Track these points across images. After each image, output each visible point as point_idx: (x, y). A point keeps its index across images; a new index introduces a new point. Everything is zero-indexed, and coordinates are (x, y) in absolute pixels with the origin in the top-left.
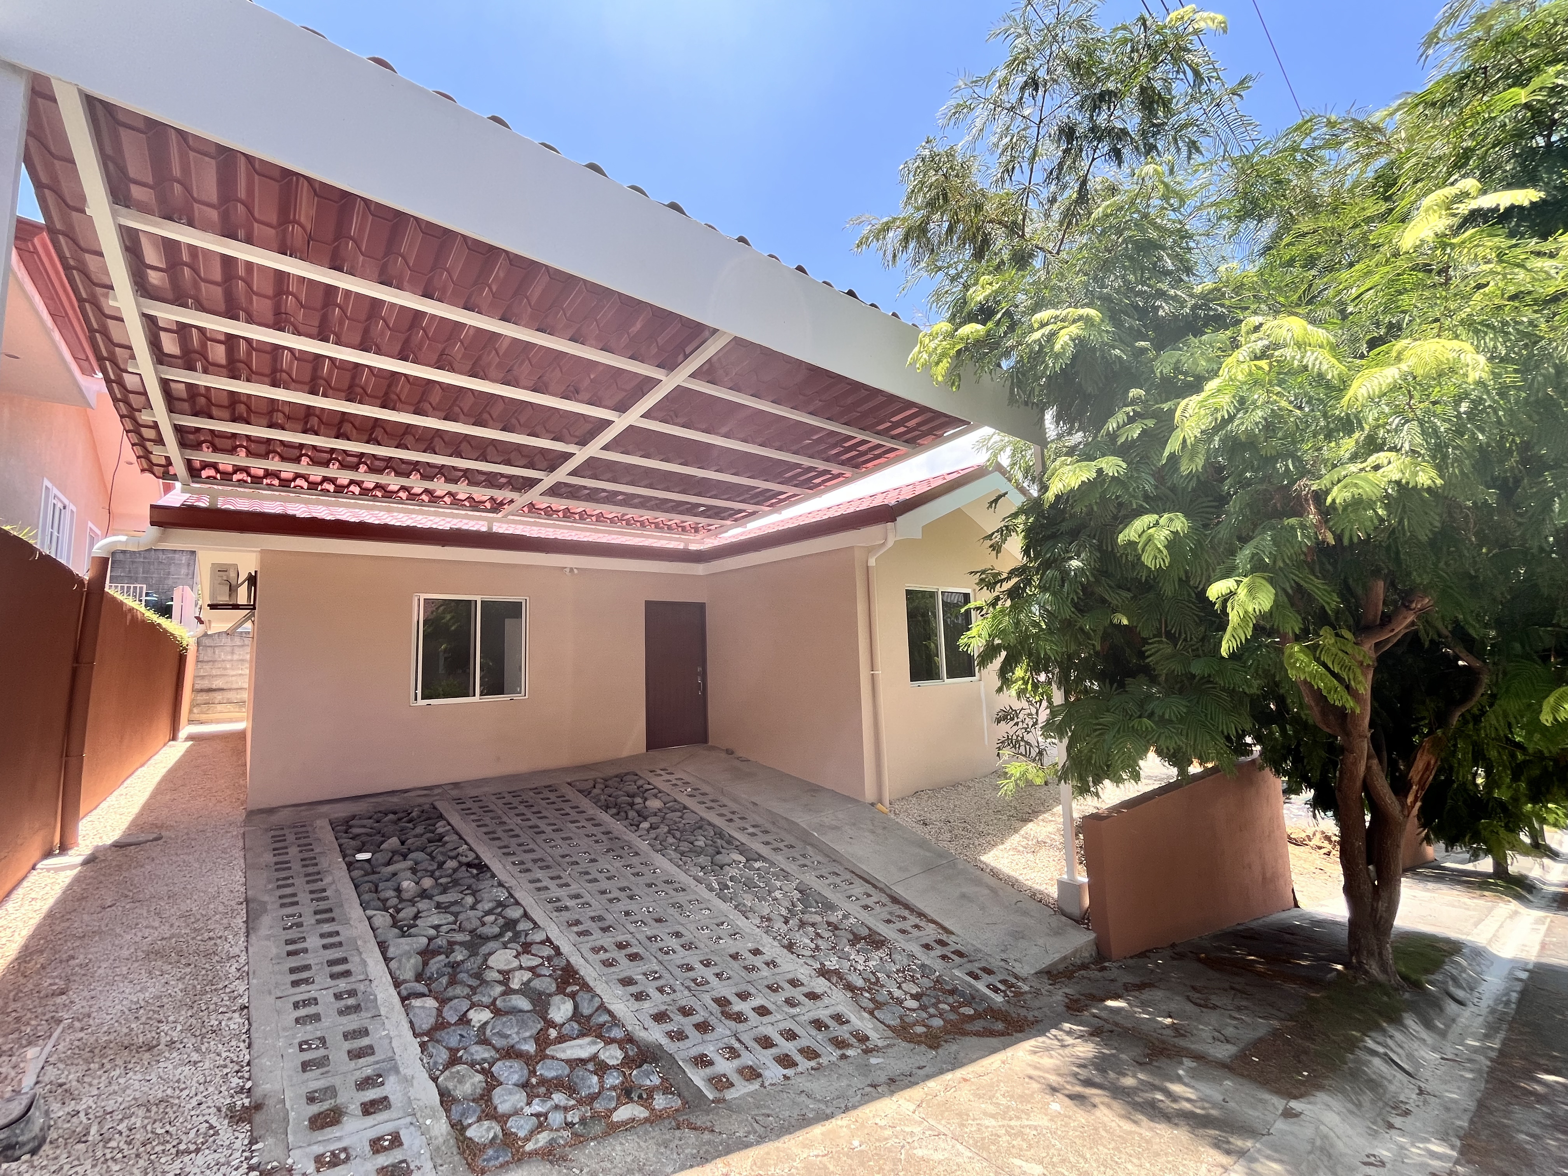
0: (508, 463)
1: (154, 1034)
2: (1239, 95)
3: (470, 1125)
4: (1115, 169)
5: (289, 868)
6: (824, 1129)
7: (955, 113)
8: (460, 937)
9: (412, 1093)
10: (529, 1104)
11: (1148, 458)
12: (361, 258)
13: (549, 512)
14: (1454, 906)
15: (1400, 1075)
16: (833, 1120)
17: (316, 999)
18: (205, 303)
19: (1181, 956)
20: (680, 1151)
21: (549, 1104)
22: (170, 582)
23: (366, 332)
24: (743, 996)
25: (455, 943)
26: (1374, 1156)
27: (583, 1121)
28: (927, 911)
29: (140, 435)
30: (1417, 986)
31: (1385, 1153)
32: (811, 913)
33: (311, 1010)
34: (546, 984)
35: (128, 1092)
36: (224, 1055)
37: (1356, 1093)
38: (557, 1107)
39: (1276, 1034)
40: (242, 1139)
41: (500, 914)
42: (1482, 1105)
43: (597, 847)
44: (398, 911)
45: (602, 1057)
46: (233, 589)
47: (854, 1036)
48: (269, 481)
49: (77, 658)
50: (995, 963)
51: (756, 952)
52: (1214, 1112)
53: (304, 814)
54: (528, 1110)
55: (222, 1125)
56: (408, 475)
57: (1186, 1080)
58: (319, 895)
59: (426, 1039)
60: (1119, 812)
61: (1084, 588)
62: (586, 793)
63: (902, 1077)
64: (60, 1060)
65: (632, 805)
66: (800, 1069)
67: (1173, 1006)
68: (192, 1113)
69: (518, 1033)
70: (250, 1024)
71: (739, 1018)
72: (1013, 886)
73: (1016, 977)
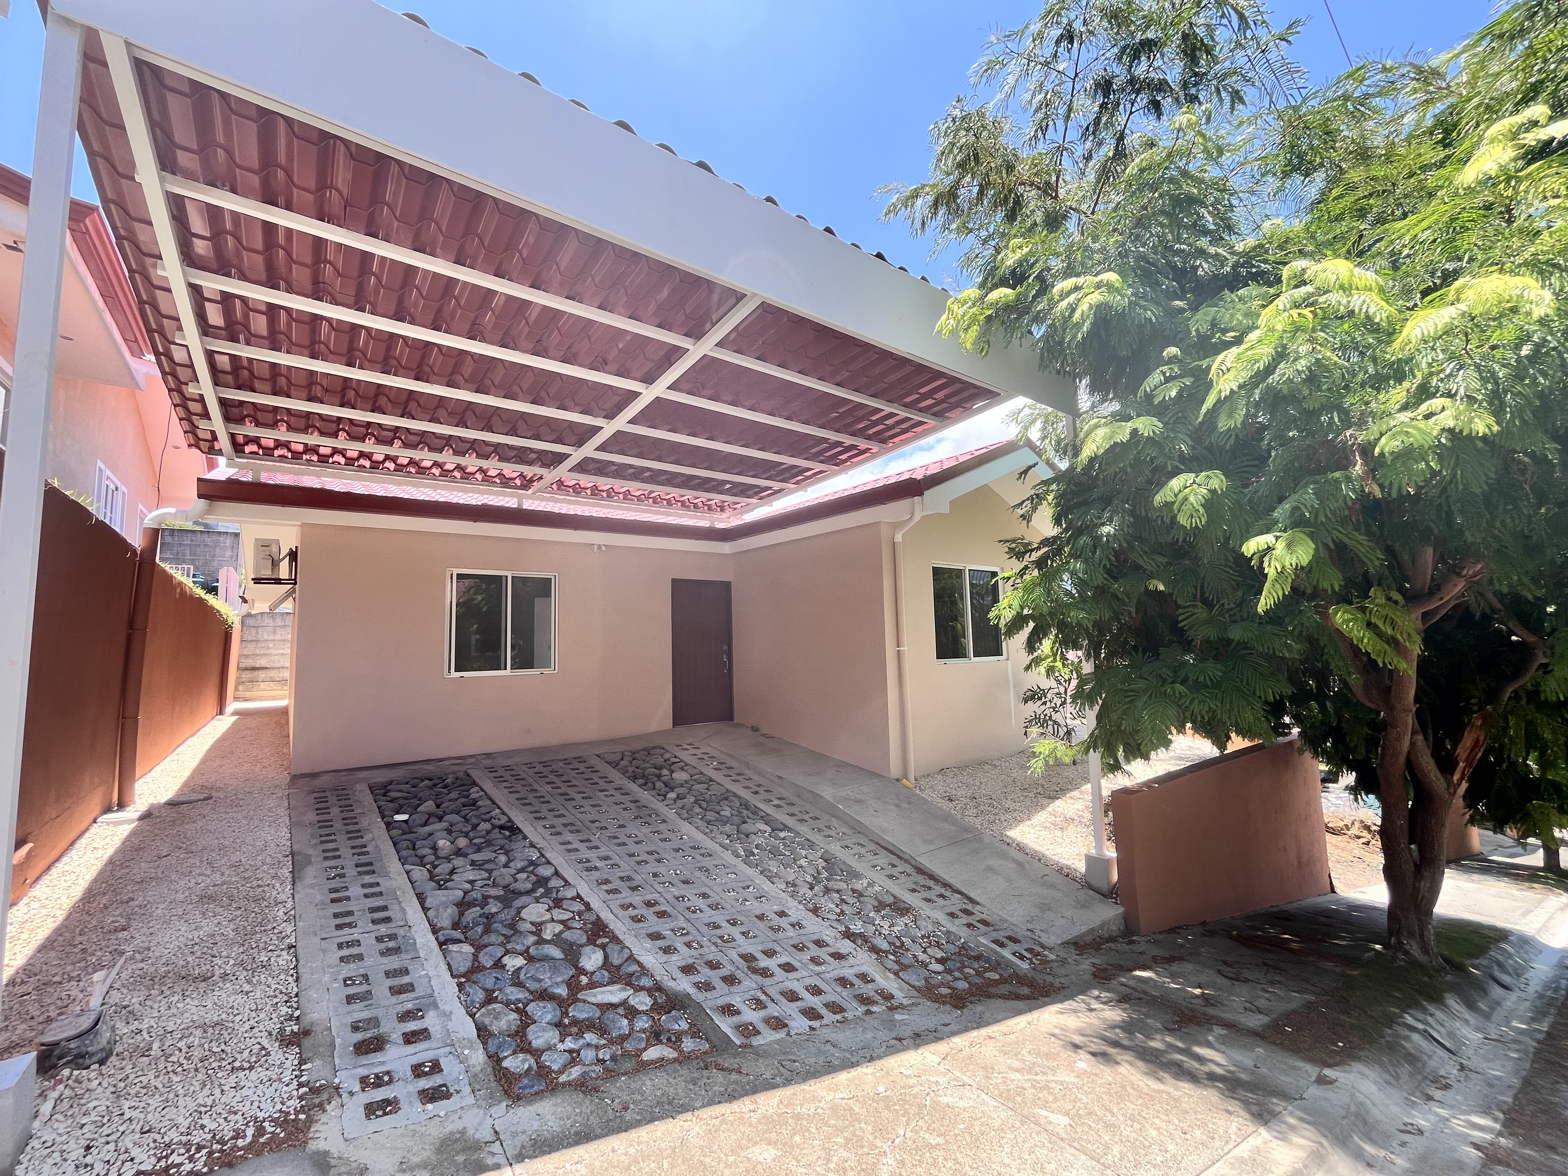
0: (537, 437)
1: (208, 967)
2: (1287, 41)
3: (506, 1057)
4: (1154, 123)
5: (332, 826)
6: (849, 1075)
7: (986, 70)
8: (494, 892)
9: (450, 1026)
10: (562, 1041)
11: (1186, 418)
12: (396, 224)
13: (577, 490)
14: (1501, 897)
15: (1440, 1052)
16: (859, 1068)
17: (358, 941)
18: (247, 272)
19: (1212, 933)
20: (708, 1088)
21: (581, 1042)
22: (215, 564)
23: (400, 301)
24: (770, 954)
25: (490, 897)
26: (1412, 1124)
27: (614, 1058)
28: (952, 881)
29: (186, 408)
30: (1459, 969)
31: (1423, 1123)
32: (836, 880)
33: (354, 951)
34: (577, 936)
35: (187, 1015)
36: (274, 987)
37: (1393, 1066)
38: (589, 1045)
39: (1309, 1005)
40: (292, 1059)
41: (532, 872)
42: (1527, 1082)
43: (626, 814)
44: (435, 867)
45: (632, 1003)
46: (275, 564)
47: (879, 994)
48: (308, 457)
49: (131, 625)
50: (1021, 933)
51: (782, 914)
52: (1243, 1076)
53: (344, 779)
54: (561, 1047)
55: (273, 1047)
56: (440, 451)
57: (1216, 1045)
58: (360, 850)
59: (463, 980)
60: (1149, 787)
61: (1117, 554)
62: (615, 765)
63: (927, 1033)
64: (123, 986)
65: (659, 776)
66: (825, 1021)
67: (1203, 978)
68: (246, 1035)
69: (550, 978)
70: (297, 961)
71: (765, 973)
72: (1039, 860)
73: (1042, 946)
